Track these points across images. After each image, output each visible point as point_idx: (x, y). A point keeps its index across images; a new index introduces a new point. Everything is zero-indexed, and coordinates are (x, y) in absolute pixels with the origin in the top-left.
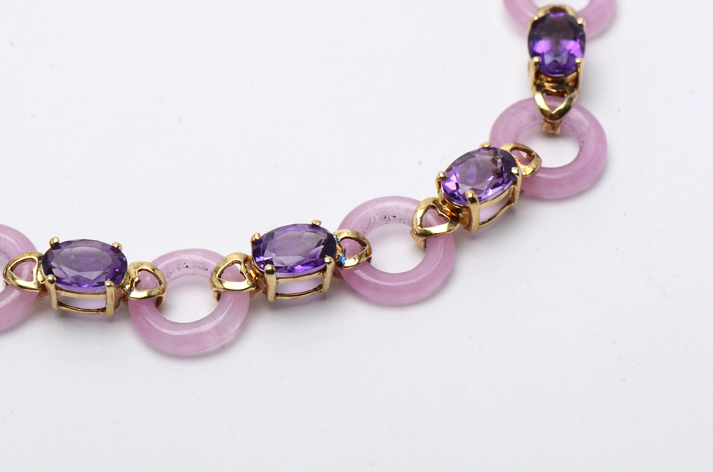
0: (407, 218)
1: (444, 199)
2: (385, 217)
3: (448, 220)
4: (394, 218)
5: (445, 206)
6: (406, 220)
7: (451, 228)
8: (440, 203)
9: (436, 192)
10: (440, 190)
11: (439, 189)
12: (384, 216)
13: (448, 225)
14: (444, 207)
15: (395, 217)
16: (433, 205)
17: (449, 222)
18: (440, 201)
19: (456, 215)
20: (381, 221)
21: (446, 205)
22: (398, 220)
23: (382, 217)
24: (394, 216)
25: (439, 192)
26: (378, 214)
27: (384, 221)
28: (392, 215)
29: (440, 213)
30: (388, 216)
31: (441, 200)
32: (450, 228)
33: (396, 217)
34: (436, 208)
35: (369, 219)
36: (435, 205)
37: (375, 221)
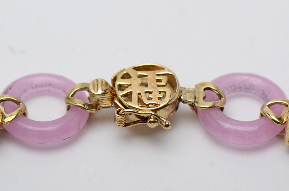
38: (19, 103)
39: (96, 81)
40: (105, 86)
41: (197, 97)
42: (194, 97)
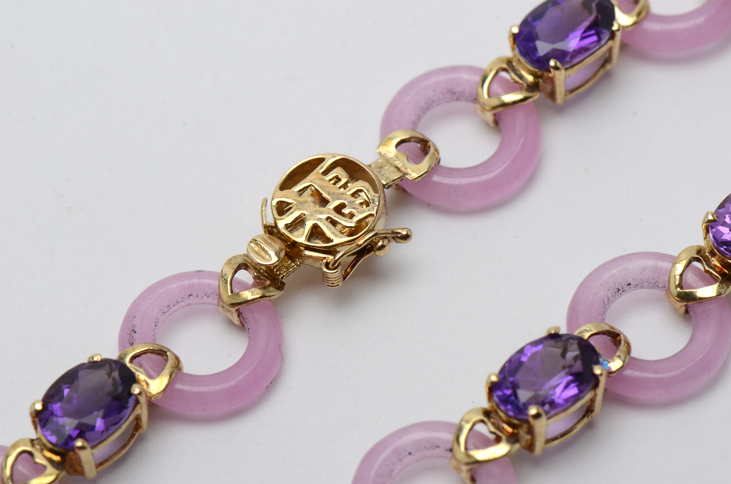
0: (645, 280)
1: (713, 249)
2: (618, 290)
3: (718, 279)
4: (629, 286)
5: (714, 259)
6: (644, 283)
7: (722, 292)
8: (707, 254)
9: (703, 239)
10: (708, 235)
11: (706, 235)
12: (616, 289)
13: (718, 287)
14: (712, 260)
15: (630, 284)
16: (698, 256)
17: (719, 283)
18: (707, 251)
19: (729, 272)
20: (614, 297)
21: (715, 257)
22: (634, 286)
23: (615, 291)
24: (628, 284)
25: (705, 238)
26: (609, 290)
27: (617, 295)
28: (626, 284)
29: (707, 268)
30: (621, 287)
31: (709, 250)
32: (720, 291)
33: (632, 284)
34: (702, 261)
35: (602, 301)
36: (700, 257)
37: (608, 299)
38: (165, 353)
39: (253, 245)
40: (274, 243)
41: (399, 166)
42: (396, 169)
